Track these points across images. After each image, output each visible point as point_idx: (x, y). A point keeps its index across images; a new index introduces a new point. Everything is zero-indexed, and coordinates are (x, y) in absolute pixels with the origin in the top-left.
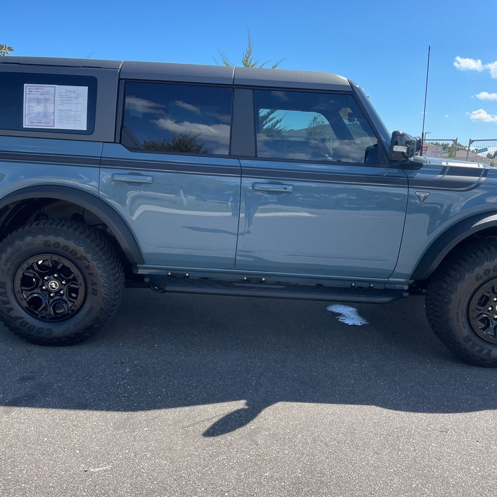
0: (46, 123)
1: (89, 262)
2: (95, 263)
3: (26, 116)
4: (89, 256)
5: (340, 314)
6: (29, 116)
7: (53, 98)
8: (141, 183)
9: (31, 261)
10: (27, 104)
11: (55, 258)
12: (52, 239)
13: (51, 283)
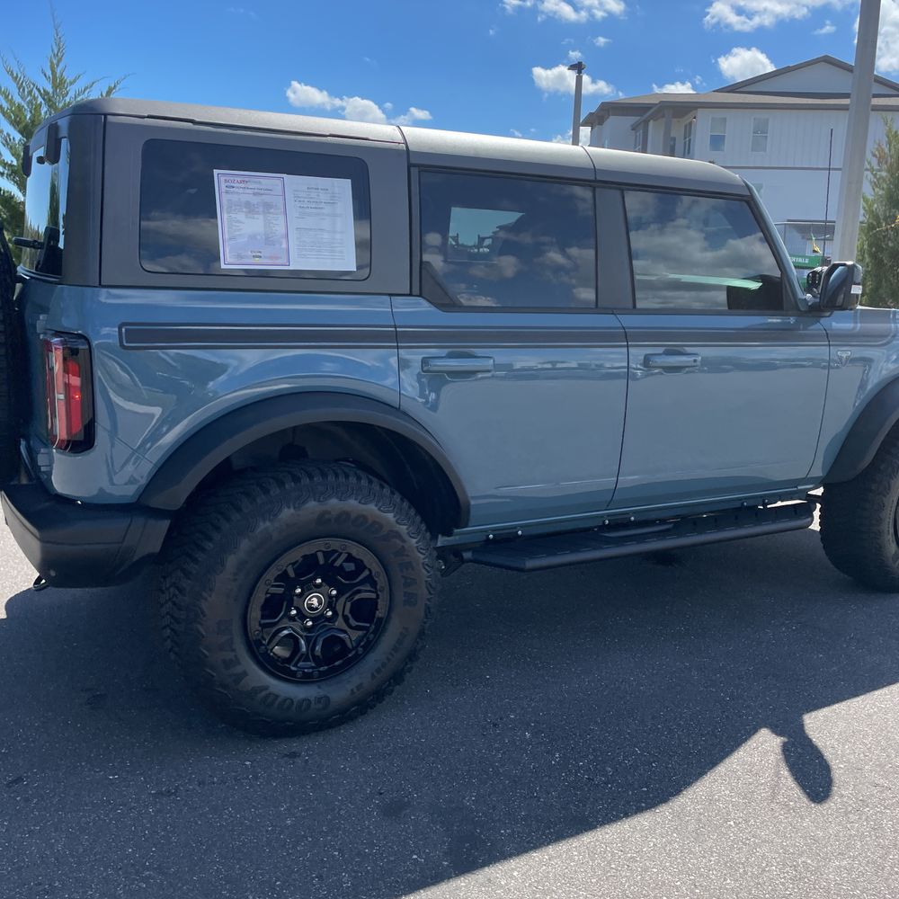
0: (271, 258)
2: (414, 541)
3: (227, 244)
4: (403, 529)
6: (232, 242)
7: (282, 202)
8: (474, 373)
10: (225, 216)
11: (334, 544)
12: (335, 506)
13: (310, 599)
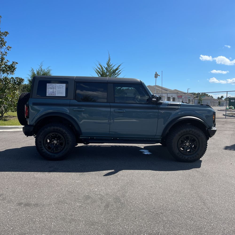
0: (53, 94)
1: (66, 134)
2: (68, 135)
3: (47, 93)
5: (143, 152)
7: (55, 87)
8: (81, 111)
9: (49, 135)
11: (56, 133)
12: (56, 128)
13: (54, 141)
